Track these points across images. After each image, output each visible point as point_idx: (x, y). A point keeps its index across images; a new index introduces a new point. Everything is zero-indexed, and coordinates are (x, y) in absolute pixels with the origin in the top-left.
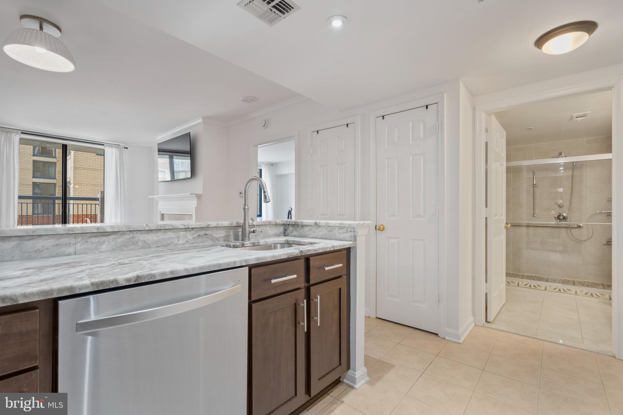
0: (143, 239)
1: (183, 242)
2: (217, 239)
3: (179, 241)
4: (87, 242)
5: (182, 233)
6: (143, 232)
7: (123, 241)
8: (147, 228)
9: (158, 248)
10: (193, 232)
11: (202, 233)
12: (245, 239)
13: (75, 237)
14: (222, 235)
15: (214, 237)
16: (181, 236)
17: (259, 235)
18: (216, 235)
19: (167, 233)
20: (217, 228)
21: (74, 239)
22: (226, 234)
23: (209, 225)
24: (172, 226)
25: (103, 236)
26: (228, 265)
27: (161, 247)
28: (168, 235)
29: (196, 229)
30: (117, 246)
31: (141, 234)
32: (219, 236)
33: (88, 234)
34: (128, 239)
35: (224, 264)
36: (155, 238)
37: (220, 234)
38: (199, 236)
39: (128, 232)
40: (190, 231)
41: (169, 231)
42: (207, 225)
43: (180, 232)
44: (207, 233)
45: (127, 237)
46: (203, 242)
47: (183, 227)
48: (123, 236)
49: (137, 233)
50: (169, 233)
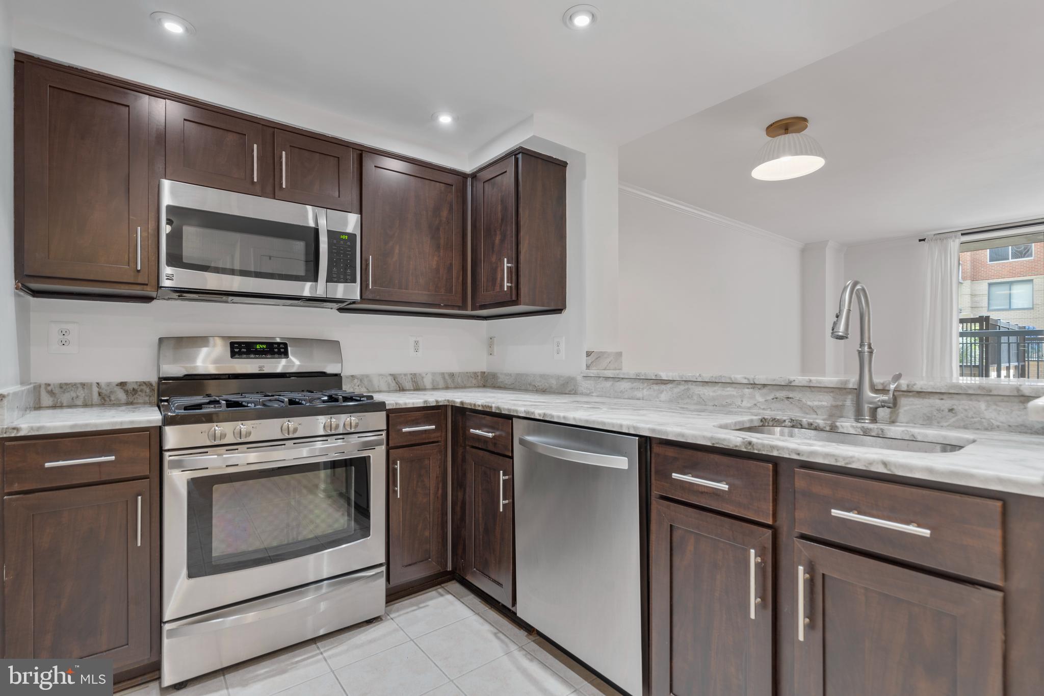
0: (698, 392)
1: (749, 405)
2: (813, 409)
3: (744, 402)
4: (650, 388)
5: (747, 391)
6: (698, 383)
7: (679, 393)
8: (700, 379)
9: (715, 407)
10: (765, 391)
11: (782, 395)
12: (862, 419)
13: (642, 383)
14: (824, 403)
15: (806, 404)
16: (745, 395)
17: (942, 418)
18: (811, 401)
19: (726, 388)
20: (813, 389)
21: (642, 384)
22: (834, 403)
23: (791, 382)
24: (730, 378)
25: (662, 383)
26: (613, 427)
27: (719, 406)
28: (727, 391)
29: (769, 387)
30: (673, 397)
31: (696, 385)
32: (816, 403)
33: (652, 381)
34: (684, 390)
35: (609, 424)
36: (711, 394)
37: (819, 401)
38: (775, 400)
39: (684, 382)
40: (759, 389)
41: (728, 385)
42: (787, 382)
43: (744, 389)
44: (791, 396)
45: (682, 387)
46: (784, 409)
47: (745, 381)
48: (679, 386)
49: (692, 385)
50: (728, 389)
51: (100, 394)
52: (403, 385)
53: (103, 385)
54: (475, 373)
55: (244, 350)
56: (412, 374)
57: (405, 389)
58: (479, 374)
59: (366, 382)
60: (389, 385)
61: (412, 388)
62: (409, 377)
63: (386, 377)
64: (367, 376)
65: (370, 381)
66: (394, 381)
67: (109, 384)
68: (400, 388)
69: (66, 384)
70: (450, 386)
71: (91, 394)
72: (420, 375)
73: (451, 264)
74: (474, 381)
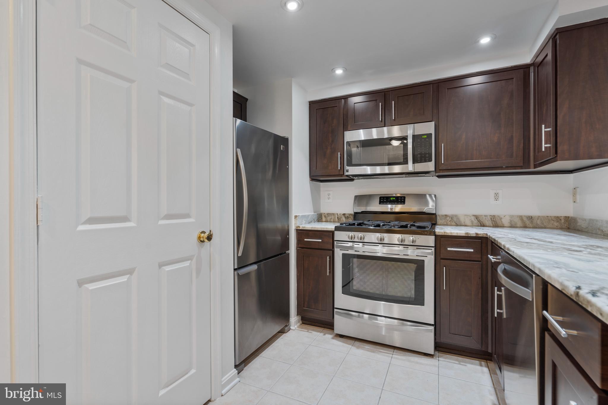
51: (338, 218)
52: (483, 222)
53: (338, 214)
54: (558, 217)
55: (385, 200)
56: (491, 216)
57: (485, 225)
58: (562, 218)
59: (455, 219)
60: (472, 222)
61: (491, 225)
62: (489, 218)
63: (470, 217)
64: (456, 216)
65: (458, 219)
66: (476, 220)
67: (340, 214)
68: (481, 224)
69: (329, 213)
70: (528, 226)
71: (335, 217)
72: (498, 216)
73: (512, 137)
74: (556, 224)
